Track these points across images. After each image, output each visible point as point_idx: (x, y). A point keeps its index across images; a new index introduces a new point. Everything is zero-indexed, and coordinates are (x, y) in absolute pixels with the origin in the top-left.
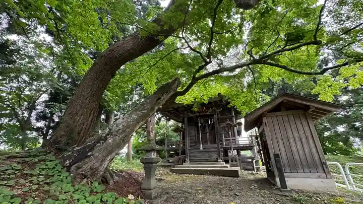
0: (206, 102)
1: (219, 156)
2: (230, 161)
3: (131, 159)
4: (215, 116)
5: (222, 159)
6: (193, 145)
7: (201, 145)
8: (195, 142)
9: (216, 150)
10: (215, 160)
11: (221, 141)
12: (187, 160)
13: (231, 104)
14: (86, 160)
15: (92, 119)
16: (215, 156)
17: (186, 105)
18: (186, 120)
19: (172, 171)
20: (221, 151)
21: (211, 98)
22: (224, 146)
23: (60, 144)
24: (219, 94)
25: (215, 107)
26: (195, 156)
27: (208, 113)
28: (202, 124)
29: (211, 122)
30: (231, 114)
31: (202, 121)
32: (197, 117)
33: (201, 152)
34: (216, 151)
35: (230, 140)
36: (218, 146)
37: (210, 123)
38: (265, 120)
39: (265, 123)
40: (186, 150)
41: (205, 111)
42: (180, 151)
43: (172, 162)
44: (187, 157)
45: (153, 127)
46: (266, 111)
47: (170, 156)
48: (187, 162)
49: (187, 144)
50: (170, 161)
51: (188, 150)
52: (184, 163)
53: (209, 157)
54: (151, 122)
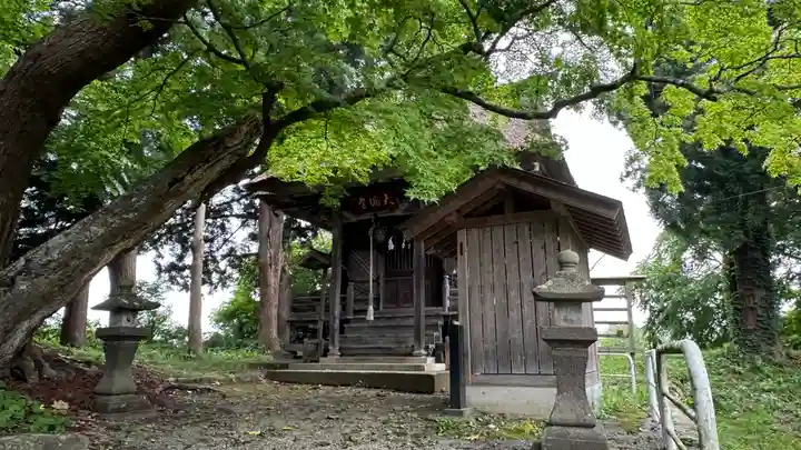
0: (365, 180)
1: (419, 338)
3: (201, 350)
5: (427, 348)
7: (371, 308)
10: (409, 350)
12: (335, 350)
17: (315, 187)
19: (271, 377)
21: (374, 167)
22: (446, 312)
33: (369, 327)
38: (462, 237)
39: (461, 244)
40: (331, 323)
41: (389, 204)
42: (320, 326)
43: (300, 357)
44: (333, 343)
45: (276, 254)
46: (450, 215)
47: (299, 340)
48: (333, 355)
49: (334, 305)
50: (300, 353)
51: (337, 321)
52: (321, 359)
53: (396, 342)
54: (268, 237)
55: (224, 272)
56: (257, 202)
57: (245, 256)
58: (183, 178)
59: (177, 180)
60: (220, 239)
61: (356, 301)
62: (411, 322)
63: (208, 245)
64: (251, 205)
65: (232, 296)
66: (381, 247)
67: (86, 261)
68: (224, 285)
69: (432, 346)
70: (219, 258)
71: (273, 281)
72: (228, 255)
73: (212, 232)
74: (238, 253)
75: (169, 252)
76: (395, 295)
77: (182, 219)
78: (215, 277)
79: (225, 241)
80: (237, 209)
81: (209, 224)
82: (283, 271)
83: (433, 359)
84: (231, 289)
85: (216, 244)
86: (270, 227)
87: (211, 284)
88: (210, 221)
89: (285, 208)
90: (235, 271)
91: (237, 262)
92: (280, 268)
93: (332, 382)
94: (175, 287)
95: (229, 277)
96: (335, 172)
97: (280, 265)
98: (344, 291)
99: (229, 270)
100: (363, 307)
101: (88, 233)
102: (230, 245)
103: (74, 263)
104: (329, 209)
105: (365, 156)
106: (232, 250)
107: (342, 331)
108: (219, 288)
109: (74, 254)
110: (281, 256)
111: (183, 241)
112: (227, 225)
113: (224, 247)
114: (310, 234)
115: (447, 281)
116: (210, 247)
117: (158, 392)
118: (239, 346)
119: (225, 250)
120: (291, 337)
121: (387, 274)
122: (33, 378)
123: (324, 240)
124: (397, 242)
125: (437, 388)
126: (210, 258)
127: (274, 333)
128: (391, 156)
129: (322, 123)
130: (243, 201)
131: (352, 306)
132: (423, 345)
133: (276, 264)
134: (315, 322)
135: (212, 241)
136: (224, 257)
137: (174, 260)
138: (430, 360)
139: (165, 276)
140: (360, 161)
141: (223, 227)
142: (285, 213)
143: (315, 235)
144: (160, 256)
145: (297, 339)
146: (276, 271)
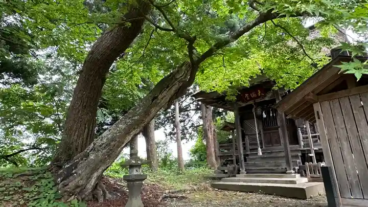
1: (288, 164)
2: (308, 172)
3: (184, 169)
5: (294, 169)
7: (259, 149)
8: (261, 143)
10: (284, 170)
12: (243, 170)
14: (70, 178)
15: (88, 134)
19: (214, 186)
22: (302, 148)
23: (61, 161)
26: (254, 165)
27: (267, 99)
33: (262, 158)
36: (285, 147)
39: (318, 112)
40: (239, 157)
41: (261, 95)
42: (234, 158)
43: (227, 173)
44: (242, 166)
45: (210, 124)
46: (308, 95)
47: (225, 165)
48: (243, 173)
49: (240, 148)
50: (226, 171)
51: (243, 156)
52: (237, 175)
53: (275, 166)
54: (206, 117)
55: (191, 133)
56: (200, 103)
57: (198, 126)
58: (157, 97)
59: (155, 98)
60: (187, 120)
61: (250, 144)
62: (283, 154)
63: (183, 123)
64: (198, 104)
65: (195, 143)
66: (260, 117)
67: (119, 142)
68: (192, 139)
69: (297, 168)
70: (188, 128)
71: (210, 136)
72: (192, 126)
73: (184, 118)
74: (195, 125)
75: (169, 128)
76: (270, 140)
77: (172, 114)
78: (188, 136)
79: (189, 121)
80: (193, 107)
82: (214, 131)
83: (299, 175)
84: (195, 140)
85: (186, 122)
86: (206, 113)
87: (187, 139)
89: (211, 104)
90: (195, 133)
91: (195, 129)
93: (245, 190)
94: (173, 141)
95: (193, 135)
96: (231, 83)
97: (213, 129)
98: (243, 140)
99: (193, 132)
100: (255, 147)
101: (118, 129)
102: (192, 122)
103: (113, 143)
104: (231, 101)
105: (246, 72)
106: (193, 124)
107: (245, 160)
108: (190, 140)
109: (113, 140)
110: (212, 125)
111: (173, 122)
112: (189, 114)
113: (189, 123)
114: (224, 113)
115: (300, 131)
117: (159, 201)
118: (200, 166)
120: (221, 163)
121: (264, 130)
122: (101, 200)
123: (231, 116)
124: (268, 114)
125: (308, 197)
126: (185, 128)
127: (214, 159)
128: (260, 69)
129: (221, 58)
130: (195, 103)
131: (249, 147)
132: (292, 167)
133: (211, 128)
134: (231, 156)
135: (184, 121)
136: (190, 127)
137: (171, 130)
138: (298, 176)
139: (169, 137)
140: (243, 74)
141: (188, 115)
142: (212, 106)
143: (226, 114)
144: (165, 130)
145: (224, 164)
146: (211, 132)
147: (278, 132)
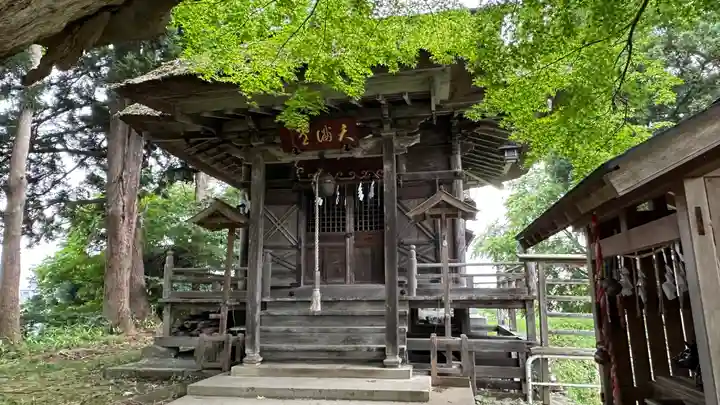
0: (355, 92)
1: (392, 338)
2: (435, 361)
4: (386, 167)
5: (402, 353)
6: (287, 282)
8: (297, 273)
9: (382, 309)
11: (405, 271)
12: (253, 354)
13: (483, 105)
16: (372, 338)
17: (255, 97)
18: (258, 176)
20: (402, 316)
21: (379, 69)
22: (414, 296)
24: (424, 55)
25: (395, 124)
26: (287, 336)
27: (358, 154)
28: (329, 200)
29: (366, 192)
30: (449, 168)
31: (330, 186)
32: (310, 167)
33: (314, 317)
34: (380, 316)
35: (437, 270)
36: (391, 292)
37: (361, 197)
41: (344, 140)
44: (253, 341)
45: (131, 202)
47: (184, 330)
48: (252, 362)
49: (255, 284)
52: (234, 368)
53: (347, 341)
54: (121, 179)
55: (52, 220)
57: (82, 202)
60: (48, 180)
65: (60, 249)
68: (49, 236)
69: (405, 348)
70: (44, 204)
71: (126, 235)
72: (59, 200)
73: (36, 171)
74: (71, 199)
76: (321, 267)
78: (37, 227)
79: (55, 183)
80: (72, 143)
81: (31, 161)
83: (411, 368)
84: (57, 241)
85: (41, 186)
86: (124, 168)
87: (32, 235)
88: (33, 156)
90: (65, 220)
91: (69, 209)
92: (135, 221)
95: (57, 227)
97: (135, 217)
99: (58, 219)
106: (64, 194)
108: (43, 239)
112: (57, 163)
113: (52, 191)
115: (414, 253)
116: (33, 189)
119: (54, 193)
120: (172, 327)
126: (33, 203)
127: (126, 306)
130: (80, 134)
132: (398, 348)
133: (131, 215)
135: (35, 181)
136: (51, 203)
138: (412, 371)
141: (52, 166)
145: (182, 328)
146: (130, 223)
147: (345, 248)
